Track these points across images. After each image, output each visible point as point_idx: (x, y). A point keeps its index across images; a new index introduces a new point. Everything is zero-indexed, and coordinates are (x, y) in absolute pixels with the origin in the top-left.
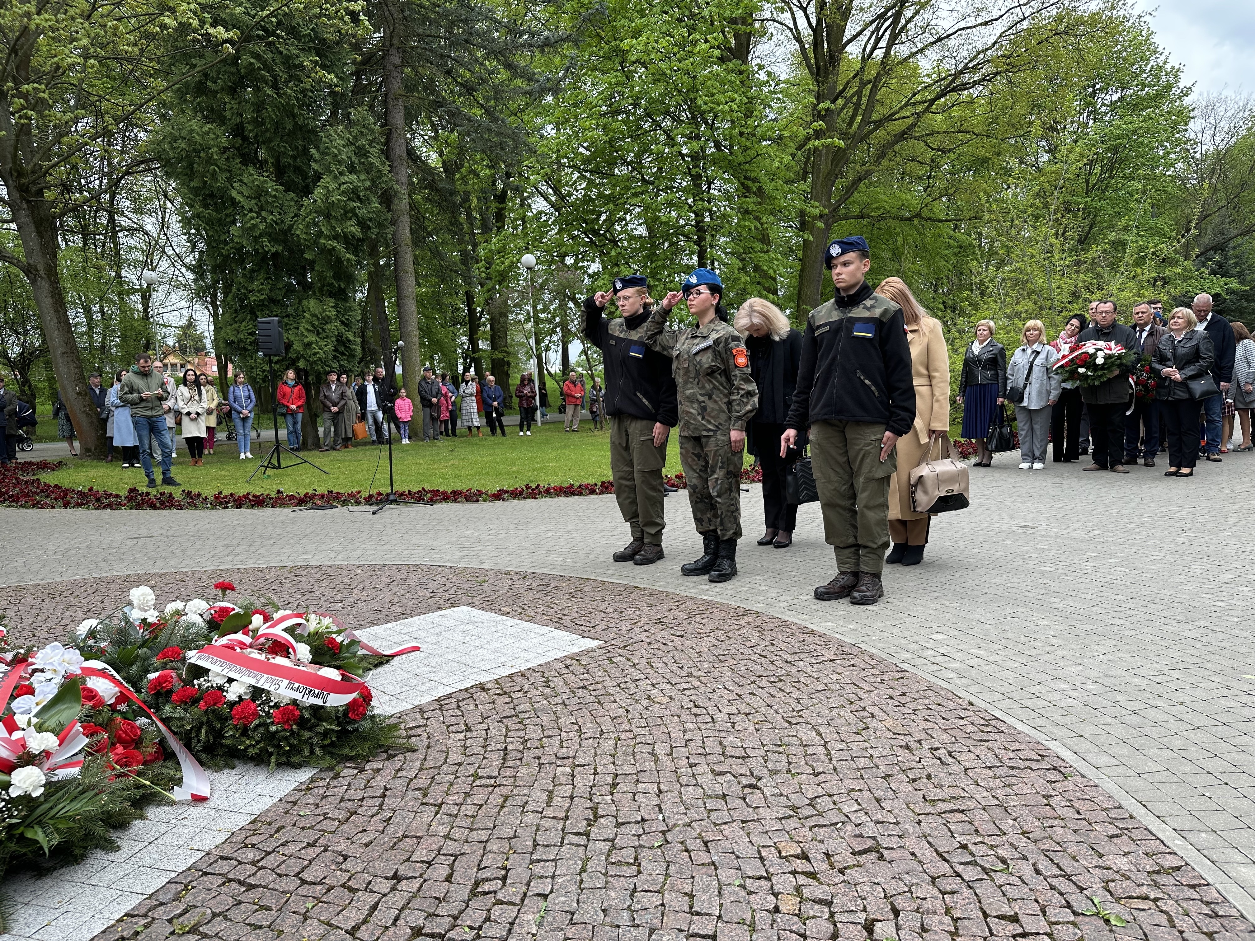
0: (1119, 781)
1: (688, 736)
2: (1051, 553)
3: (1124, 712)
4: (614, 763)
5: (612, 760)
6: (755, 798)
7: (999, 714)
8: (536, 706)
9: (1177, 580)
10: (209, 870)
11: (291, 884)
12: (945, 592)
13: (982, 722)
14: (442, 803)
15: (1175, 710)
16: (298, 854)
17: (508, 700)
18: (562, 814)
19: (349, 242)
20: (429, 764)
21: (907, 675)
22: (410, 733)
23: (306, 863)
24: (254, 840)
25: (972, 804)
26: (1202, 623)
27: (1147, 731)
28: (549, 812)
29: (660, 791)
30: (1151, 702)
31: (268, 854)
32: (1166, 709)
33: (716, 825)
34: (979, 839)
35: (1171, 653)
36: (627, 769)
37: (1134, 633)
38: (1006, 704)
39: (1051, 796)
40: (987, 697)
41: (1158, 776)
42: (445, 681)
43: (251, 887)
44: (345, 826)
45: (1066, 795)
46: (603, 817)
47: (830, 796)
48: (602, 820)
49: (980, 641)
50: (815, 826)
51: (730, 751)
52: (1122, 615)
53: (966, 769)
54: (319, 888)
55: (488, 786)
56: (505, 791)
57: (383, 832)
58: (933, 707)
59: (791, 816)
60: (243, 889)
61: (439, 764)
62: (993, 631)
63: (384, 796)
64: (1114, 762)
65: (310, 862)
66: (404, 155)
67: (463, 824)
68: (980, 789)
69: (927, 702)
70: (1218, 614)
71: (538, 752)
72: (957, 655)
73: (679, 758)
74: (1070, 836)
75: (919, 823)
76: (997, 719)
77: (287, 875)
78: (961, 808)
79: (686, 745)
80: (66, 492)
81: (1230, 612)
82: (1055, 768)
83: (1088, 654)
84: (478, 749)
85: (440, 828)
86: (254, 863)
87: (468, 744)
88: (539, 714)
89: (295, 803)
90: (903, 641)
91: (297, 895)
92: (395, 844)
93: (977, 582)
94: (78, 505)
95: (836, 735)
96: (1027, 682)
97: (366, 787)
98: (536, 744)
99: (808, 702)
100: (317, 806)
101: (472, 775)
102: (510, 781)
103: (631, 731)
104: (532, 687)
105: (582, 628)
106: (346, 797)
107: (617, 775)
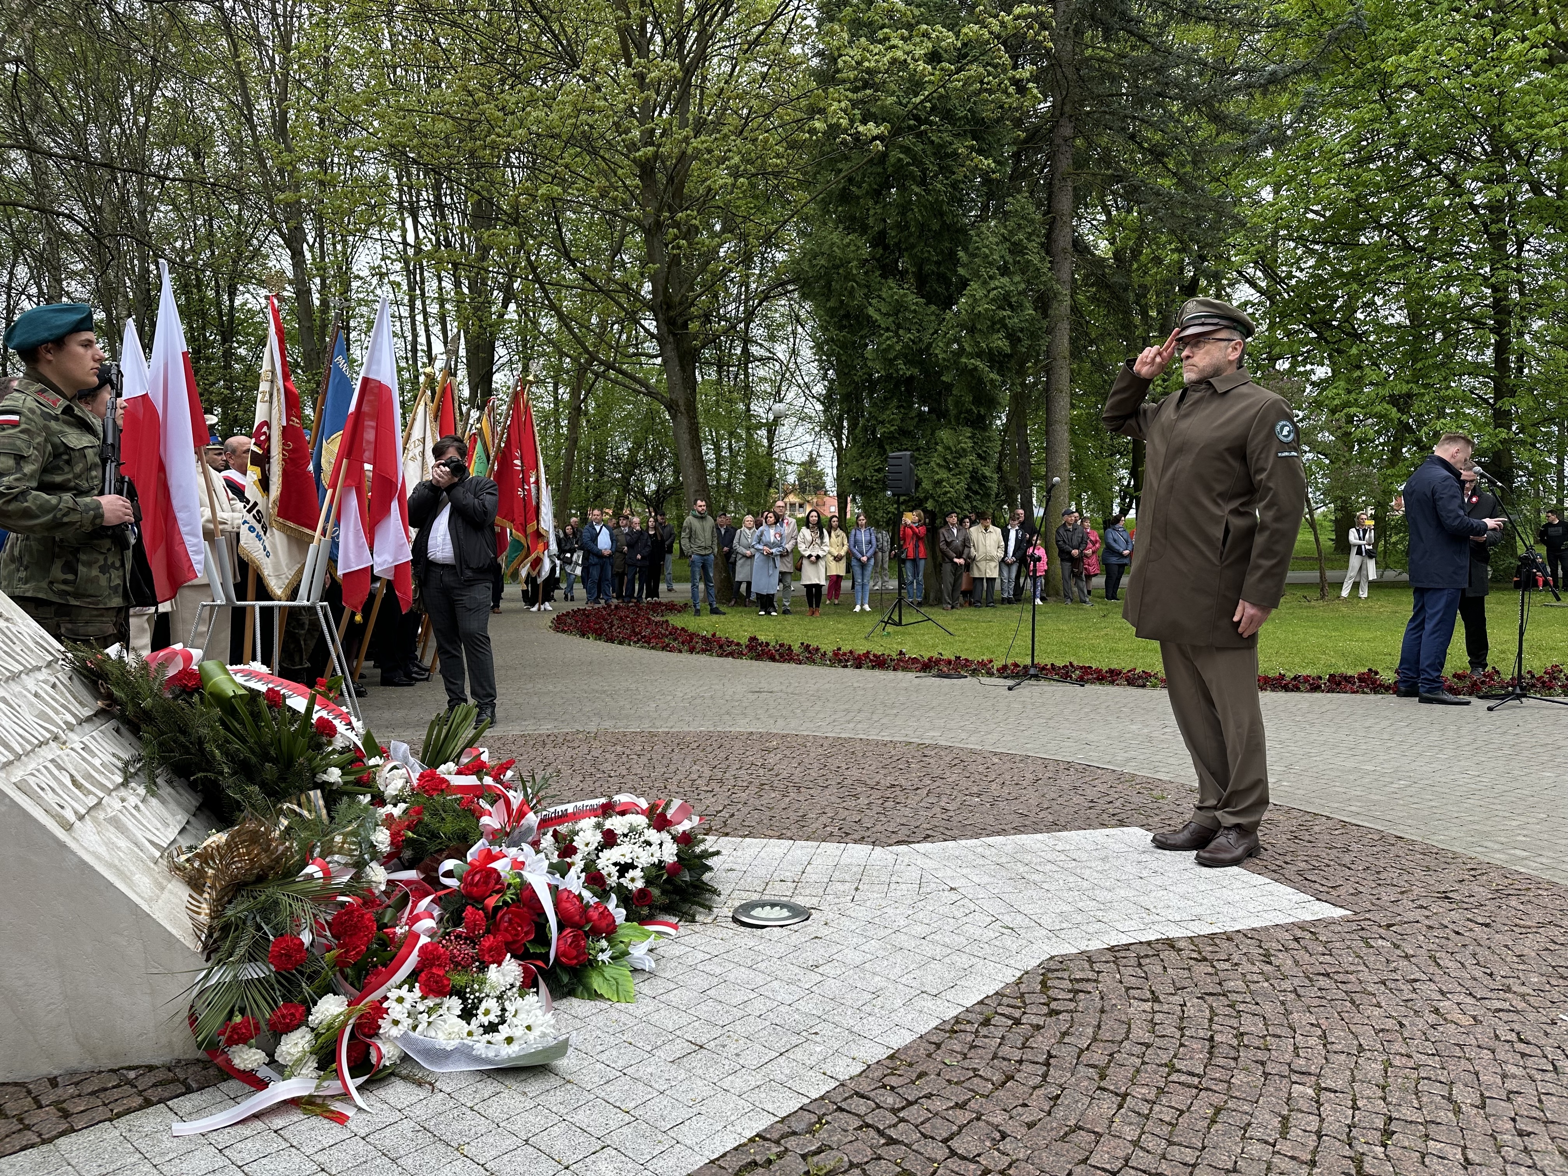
1: (1511, 1085)
4: (1384, 1099)
5: (1381, 1094)
8: (1253, 987)
10: (844, 1105)
11: (941, 1153)
14: (1126, 1095)
16: (945, 1113)
17: (1211, 970)
18: (1306, 1157)
19: (997, 360)
20: (1105, 1034)
22: (1077, 986)
23: (955, 1128)
24: (893, 1081)
28: (1284, 1147)
31: (910, 1104)
36: (1407, 1113)
42: (1119, 926)
43: (891, 1141)
44: (1001, 1093)
54: (973, 1166)
55: (1189, 1086)
56: (1216, 1099)
57: (1049, 1113)
60: (883, 1141)
61: (1118, 1039)
63: (1047, 1064)
65: (961, 1128)
66: (1070, 249)
67: (1157, 1131)
71: (1261, 1055)
73: (1499, 1117)
77: (933, 1138)
79: (1509, 1099)
80: (692, 636)
84: (1171, 1030)
85: (1127, 1129)
86: (894, 1111)
87: (1158, 1018)
88: (1258, 1000)
89: (938, 1046)
91: (946, 1167)
92: (1066, 1134)
94: (704, 651)
97: (1024, 1046)
98: (1257, 1042)
100: (965, 1057)
101: (1166, 1065)
102: (1222, 1087)
103: (1409, 1056)
104: (1245, 958)
105: (1317, 886)
106: (1000, 1054)
107: (1390, 1119)
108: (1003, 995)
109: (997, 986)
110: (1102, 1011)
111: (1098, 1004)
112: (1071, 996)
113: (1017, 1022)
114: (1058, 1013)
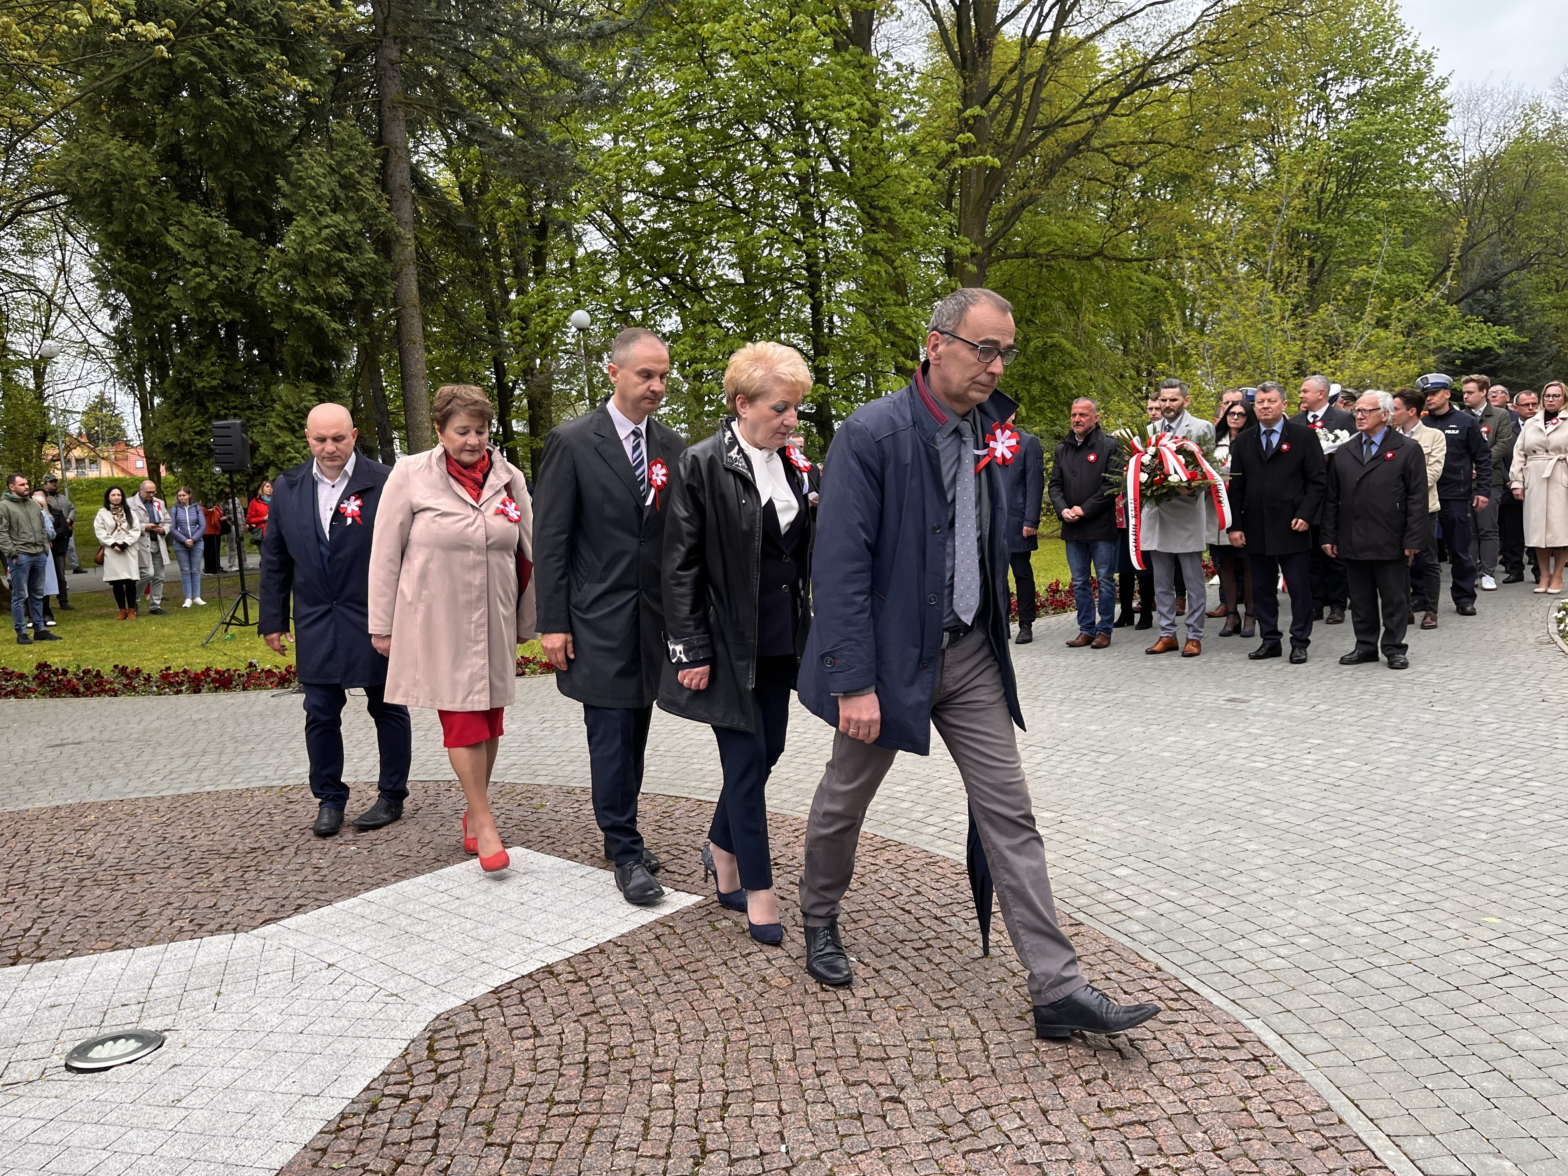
0: (1331, 1073)
1: (814, 1033)
2: (1266, 740)
3: (1342, 975)
4: (723, 1076)
5: (720, 1071)
6: (897, 1116)
7: (1192, 983)
8: (621, 997)
9: (1418, 779)
12: (1132, 803)
13: (1172, 995)
14: (512, 1143)
15: (1401, 971)
17: (585, 989)
18: (662, 1152)
19: (332, 304)
20: (491, 1086)
21: (1082, 929)
22: (463, 1042)
25: (1155, 1113)
26: (1443, 843)
27: (1366, 1001)
28: (646, 1149)
29: (782, 1112)
30: (1376, 960)
32: (1392, 970)
33: (850, 1155)
34: (1162, 1161)
35: (1404, 888)
36: (741, 1083)
37: (1361, 859)
38: (1200, 968)
39: (1249, 1098)
40: (1178, 958)
41: (1376, 1065)
42: (502, 964)
45: (1266, 1095)
46: (712, 1152)
47: (987, 1108)
48: (712, 1157)
49: (1172, 876)
50: (969, 1151)
51: (866, 1052)
52: (1346, 833)
53: (1150, 1064)
55: (567, 1115)
56: (589, 1121)
58: (1113, 975)
59: (940, 1139)
61: (503, 1087)
62: (1189, 862)
63: (436, 1135)
64: (1326, 1046)
68: (1165, 1091)
69: (1105, 968)
70: (1464, 829)
71: (628, 1064)
72: (1144, 899)
73: (804, 1065)
74: (1269, 1152)
75: (1093, 1141)
76: (1190, 990)
78: (1143, 1119)
79: (812, 1046)
81: (1479, 826)
82: (1256, 1059)
83: (1302, 893)
84: (551, 1063)
87: (539, 1053)
88: (626, 1009)
89: (324, 1151)
90: (1079, 880)
93: (1171, 788)
95: (994, 1023)
96: (1227, 935)
97: (413, 1124)
98: (625, 1052)
99: (960, 976)
100: (353, 1154)
101: (547, 1100)
102: (595, 1106)
103: (743, 1029)
104: (614, 969)
105: (677, 877)
106: (389, 1140)
107: (727, 1093)
108: (389, 1074)
109: (382, 1066)
110: (488, 1061)
111: (484, 1056)
112: (457, 1053)
113: (405, 1098)
114: (445, 1076)
